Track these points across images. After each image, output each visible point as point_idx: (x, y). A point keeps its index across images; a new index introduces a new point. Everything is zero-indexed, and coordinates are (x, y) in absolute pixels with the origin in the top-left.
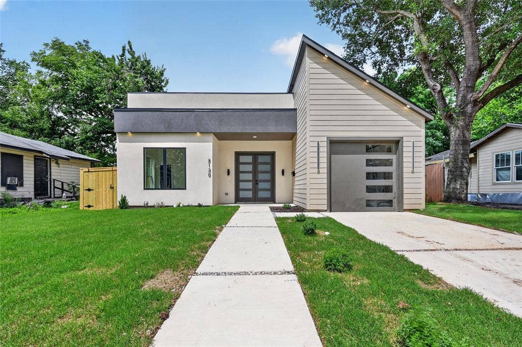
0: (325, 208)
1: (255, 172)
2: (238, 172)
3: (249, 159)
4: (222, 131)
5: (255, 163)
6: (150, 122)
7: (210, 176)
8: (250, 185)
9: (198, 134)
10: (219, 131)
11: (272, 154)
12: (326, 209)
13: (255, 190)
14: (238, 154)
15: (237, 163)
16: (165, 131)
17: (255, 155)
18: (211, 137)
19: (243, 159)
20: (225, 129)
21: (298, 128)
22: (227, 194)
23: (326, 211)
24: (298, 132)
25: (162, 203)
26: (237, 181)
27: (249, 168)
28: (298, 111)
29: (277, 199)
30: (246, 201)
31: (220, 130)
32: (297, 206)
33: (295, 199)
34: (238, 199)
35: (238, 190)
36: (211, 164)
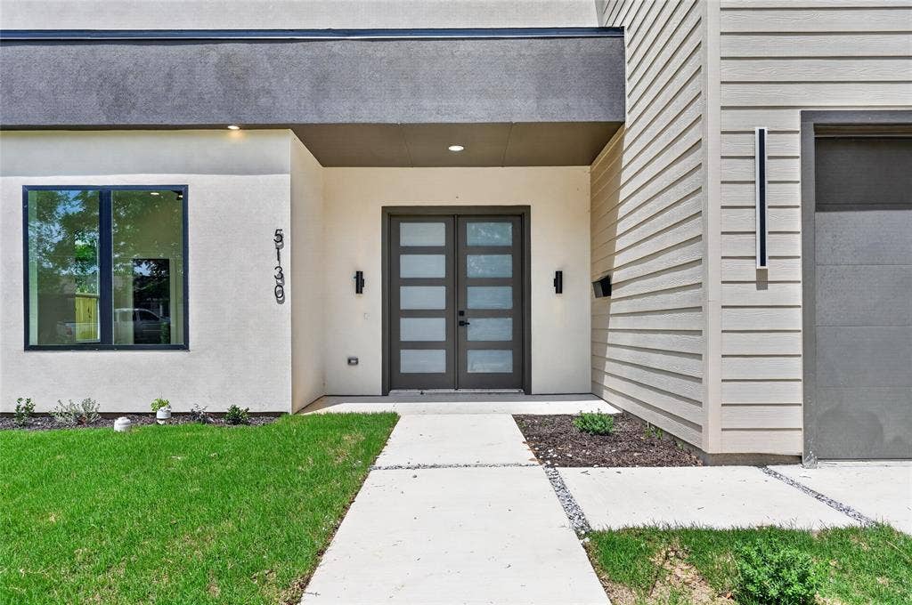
0: (795, 444)
1: (456, 281)
2: (393, 282)
3: (435, 234)
4: (329, 120)
5: (456, 251)
6: (42, 86)
7: (279, 295)
8: (436, 329)
9: (235, 132)
10: (315, 119)
11: (519, 217)
12: (798, 449)
13: (456, 345)
14: (394, 218)
15: (392, 251)
16: (104, 121)
17: (456, 218)
18: (286, 147)
19: (411, 234)
20: (339, 111)
21: (629, 103)
22: (352, 361)
23: (798, 459)
24: (629, 120)
25: (86, 404)
26: (392, 313)
27: (435, 266)
28: (628, 36)
29: (538, 379)
30: (423, 385)
31: (320, 113)
32: (625, 416)
33: (608, 382)
34: (394, 381)
35: (392, 345)
36: (286, 252)
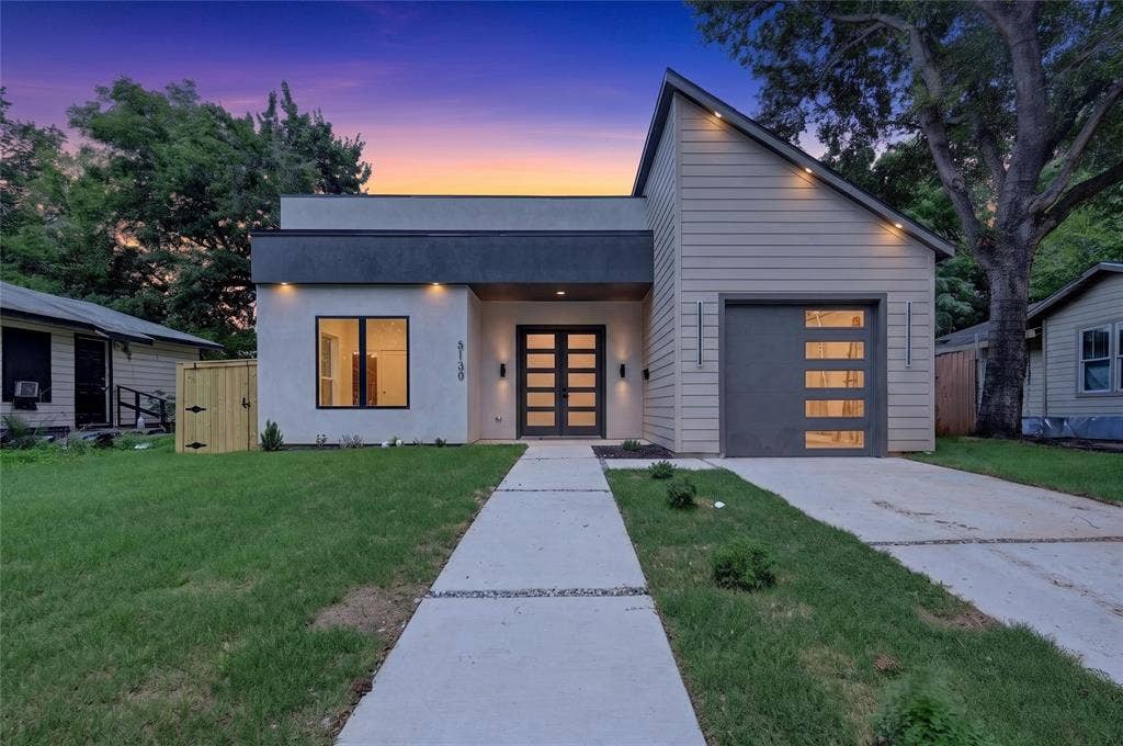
0: (715, 448)
1: (561, 370)
2: (522, 370)
3: (548, 341)
4: (489, 281)
5: (561, 352)
7: (461, 377)
8: (549, 400)
9: (436, 286)
11: (599, 332)
12: (717, 450)
14: (522, 331)
15: (522, 352)
16: (363, 280)
17: (561, 331)
18: (465, 294)
21: (656, 272)
22: (498, 420)
23: (716, 455)
24: (655, 282)
25: (355, 438)
26: (522, 389)
27: (549, 361)
28: (655, 234)
29: (610, 429)
30: (541, 433)
31: (485, 277)
32: (653, 445)
33: (648, 428)
34: (524, 431)
35: (522, 409)
36: (465, 353)
